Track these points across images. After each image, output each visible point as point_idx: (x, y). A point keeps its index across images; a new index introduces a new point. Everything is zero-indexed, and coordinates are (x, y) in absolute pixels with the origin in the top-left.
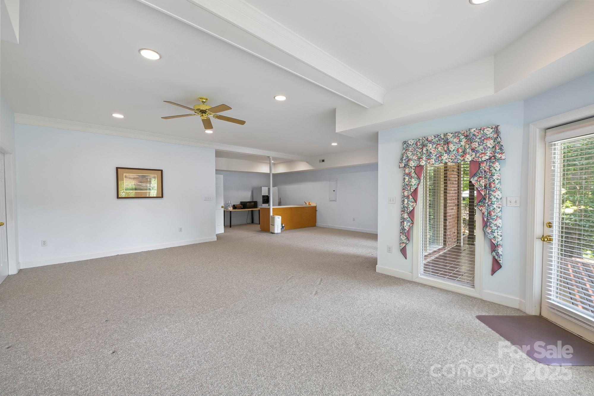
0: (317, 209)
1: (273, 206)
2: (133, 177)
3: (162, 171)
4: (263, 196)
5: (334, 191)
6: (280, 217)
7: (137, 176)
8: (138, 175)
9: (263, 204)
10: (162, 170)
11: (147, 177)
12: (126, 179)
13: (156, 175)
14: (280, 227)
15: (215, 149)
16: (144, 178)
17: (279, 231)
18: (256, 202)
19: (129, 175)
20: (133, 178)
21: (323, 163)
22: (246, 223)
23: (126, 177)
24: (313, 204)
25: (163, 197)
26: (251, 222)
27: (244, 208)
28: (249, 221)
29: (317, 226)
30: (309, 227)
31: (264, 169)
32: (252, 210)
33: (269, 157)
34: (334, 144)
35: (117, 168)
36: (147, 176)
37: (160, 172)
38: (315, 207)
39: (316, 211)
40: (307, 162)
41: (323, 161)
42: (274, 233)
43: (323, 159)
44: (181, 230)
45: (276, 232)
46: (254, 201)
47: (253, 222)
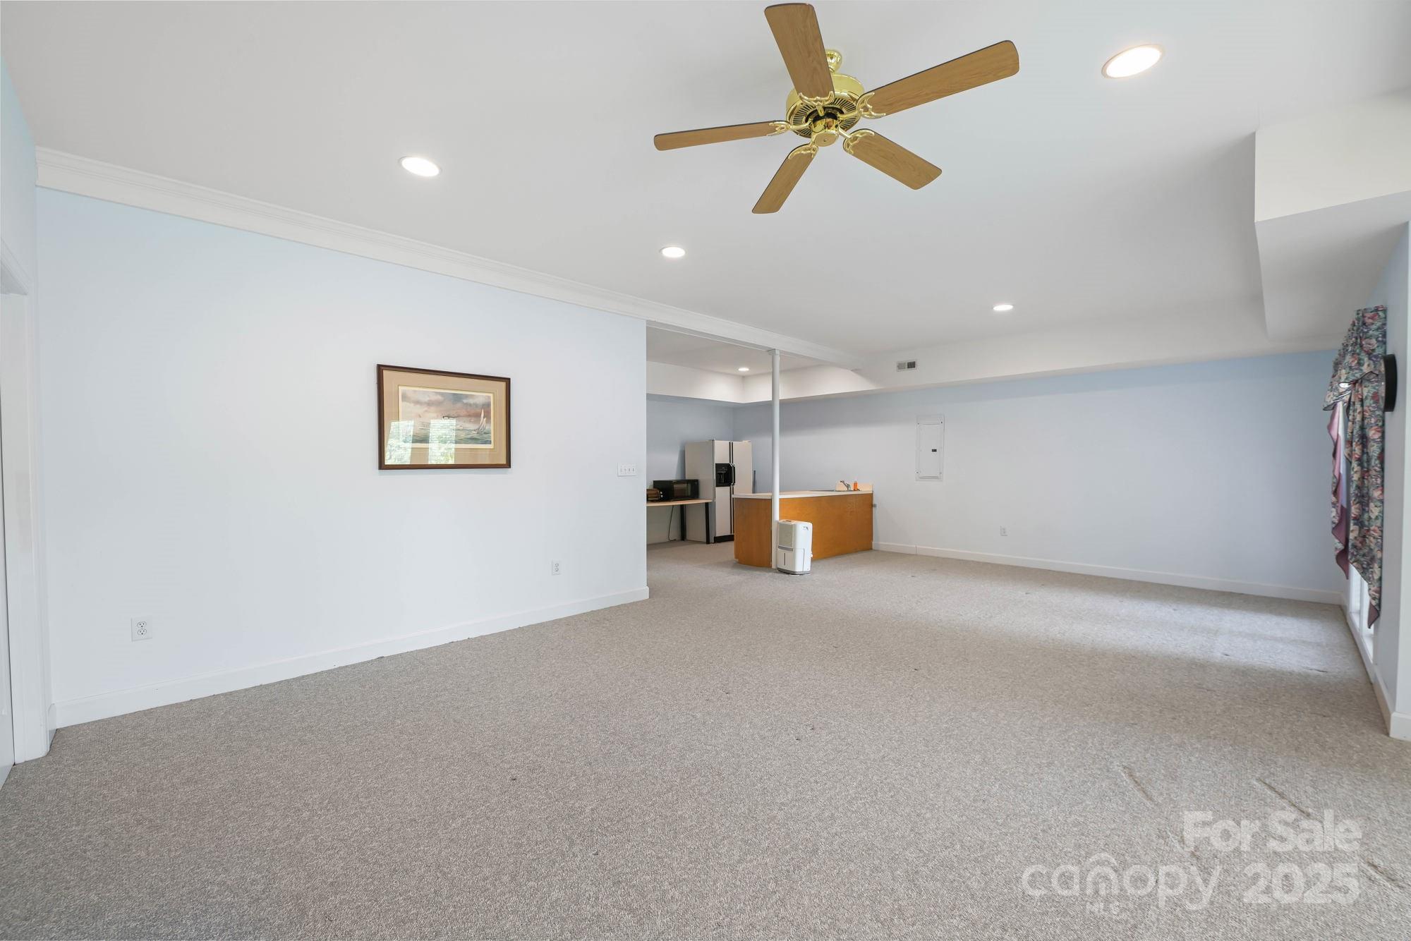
0: (875, 502)
1: (781, 491)
2: (426, 399)
3: (507, 381)
4: (719, 466)
5: (935, 450)
6: (810, 525)
7: (439, 398)
8: (442, 394)
9: (717, 486)
10: (509, 379)
11: (465, 401)
12: (405, 403)
13: (491, 395)
14: (809, 555)
15: (649, 322)
16: (459, 405)
17: (807, 567)
18: (697, 481)
19: (415, 391)
20: (425, 403)
21: (912, 371)
22: (665, 539)
23: (405, 398)
24: (864, 489)
25: (510, 467)
26: (680, 539)
27: (667, 498)
28: (675, 534)
29: (873, 547)
30: (856, 551)
31: (721, 390)
32: (682, 506)
33: (771, 351)
34: (1003, 308)
35: (381, 369)
36: (467, 396)
37: (503, 384)
38: (871, 496)
39: (872, 506)
40: (856, 371)
41: (912, 365)
42: (793, 573)
43: (911, 360)
44: (557, 568)
45: (798, 569)
46: (687, 478)
47: (683, 537)
